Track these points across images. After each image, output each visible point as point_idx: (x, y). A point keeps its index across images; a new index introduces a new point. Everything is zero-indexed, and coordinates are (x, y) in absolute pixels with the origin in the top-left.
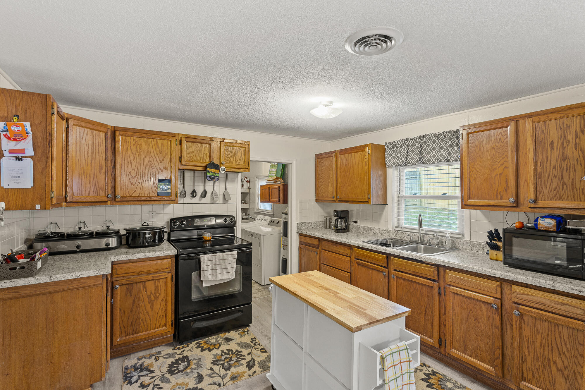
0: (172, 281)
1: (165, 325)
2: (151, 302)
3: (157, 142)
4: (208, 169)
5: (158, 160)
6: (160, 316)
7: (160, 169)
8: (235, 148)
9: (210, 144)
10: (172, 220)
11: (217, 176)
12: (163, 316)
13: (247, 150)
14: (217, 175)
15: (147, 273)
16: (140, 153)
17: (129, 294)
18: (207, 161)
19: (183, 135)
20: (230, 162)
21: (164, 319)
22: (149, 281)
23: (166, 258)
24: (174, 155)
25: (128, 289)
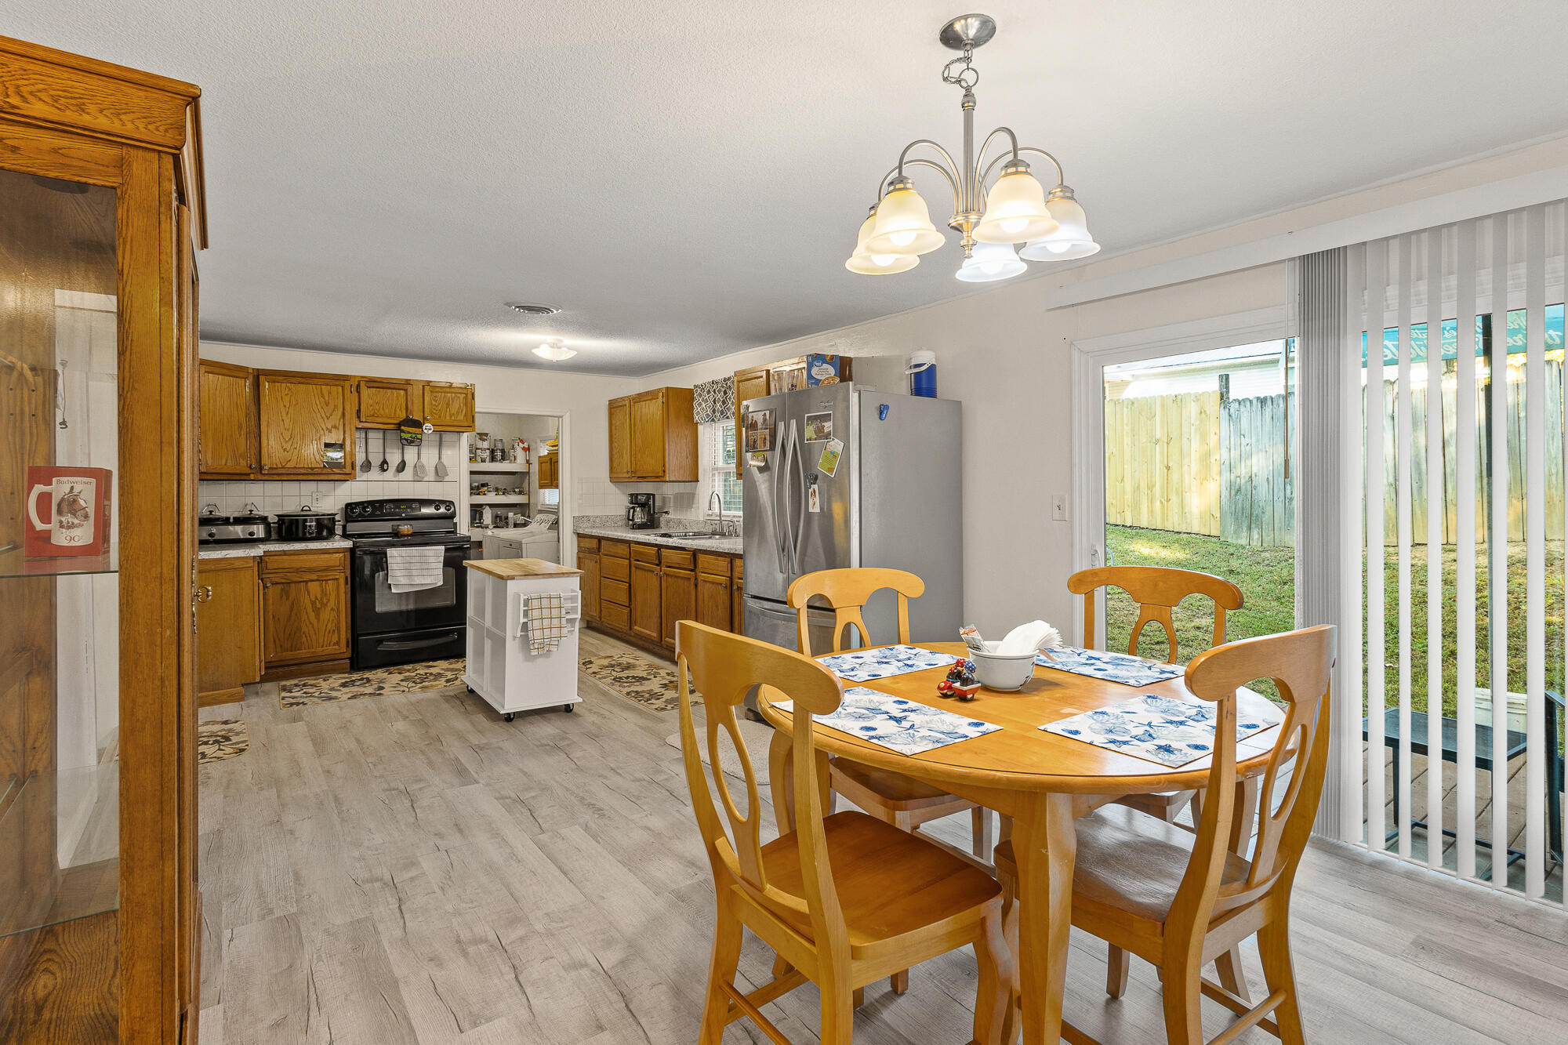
0: (347, 584)
1: (338, 643)
2: (317, 611)
3: (321, 388)
4: (402, 427)
5: (323, 415)
6: (330, 631)
7: (327, 429)
8: (449, 395)
9: (406, 390)
10: (348, 505)
11: (418, 439)
12: (334, 631)
13: (470, 397)
14: (419, 436)
15: (310, 570)
16: (295, 405)
17: (284, 597)
18: (402, 415)
19: (362, 377)
20: (440, 417)
21: (336, 635)
22: (313, 581)
23: (337, 551)
24: (348, 407)
25: (282, 589)
